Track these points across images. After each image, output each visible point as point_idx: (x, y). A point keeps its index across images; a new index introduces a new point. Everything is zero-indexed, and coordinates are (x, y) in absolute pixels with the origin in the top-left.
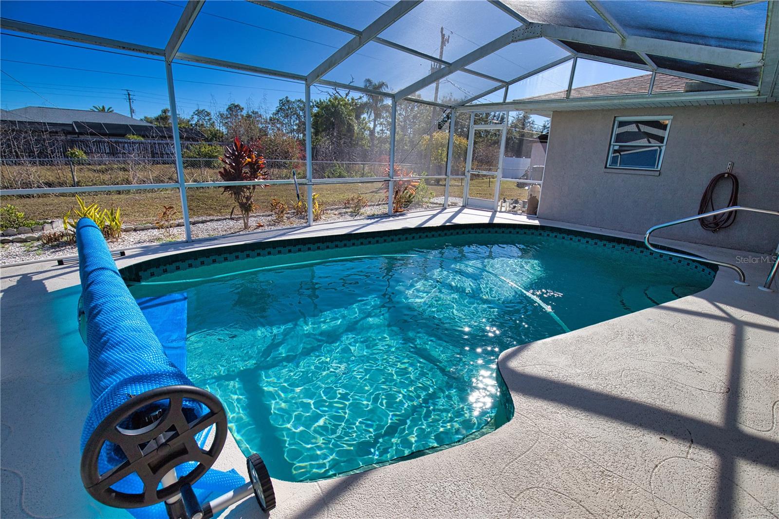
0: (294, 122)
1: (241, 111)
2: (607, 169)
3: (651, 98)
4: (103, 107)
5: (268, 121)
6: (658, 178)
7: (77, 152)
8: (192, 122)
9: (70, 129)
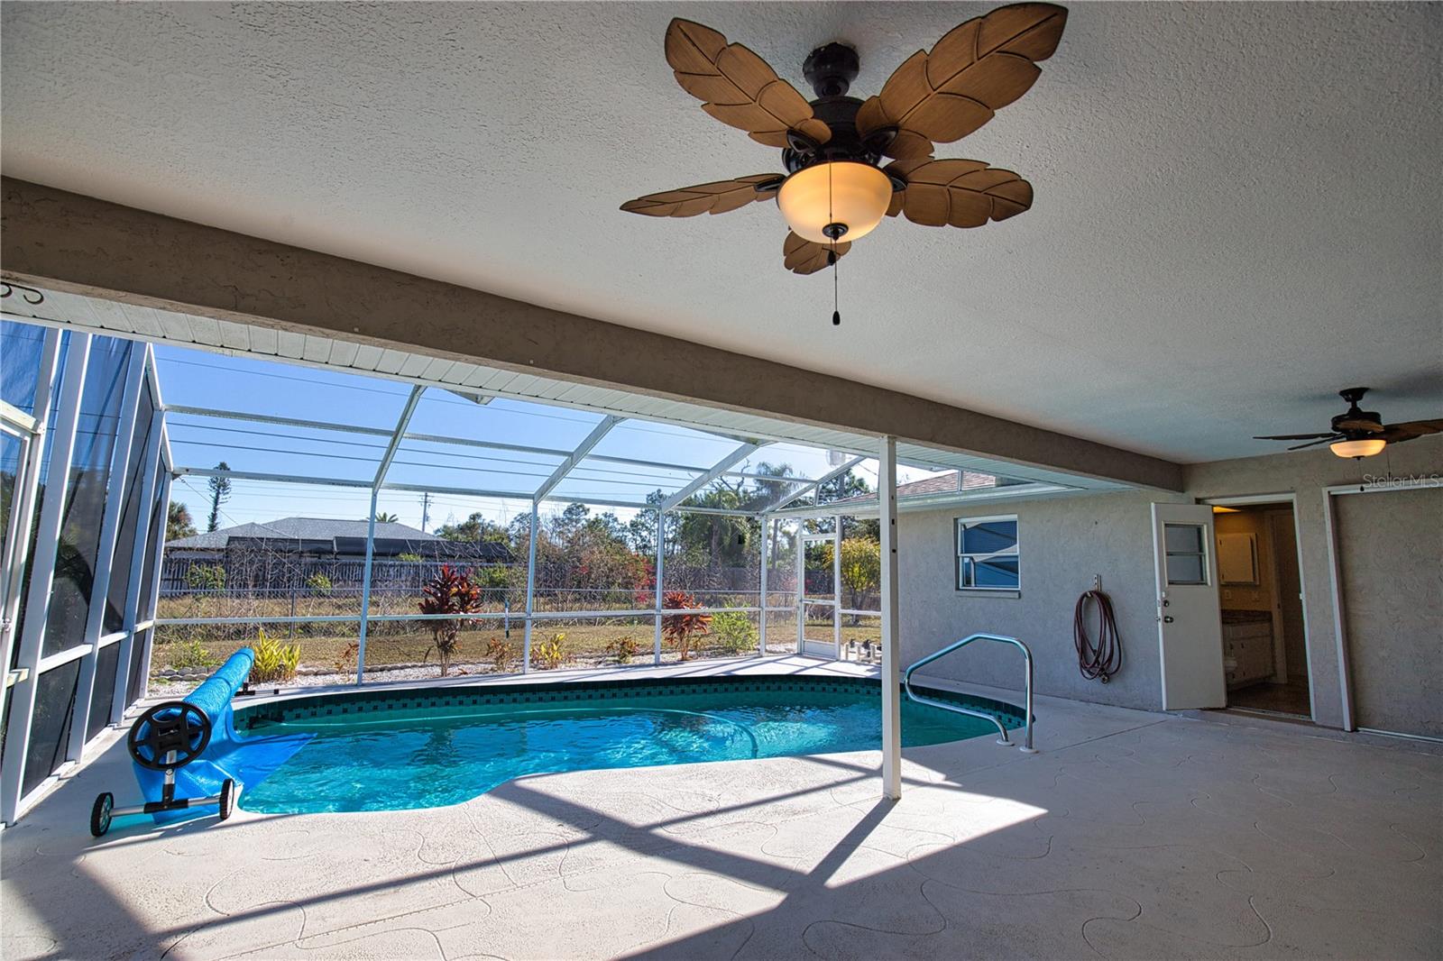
0: (669, 527)
1: (586, 514)
2: (959, 592)
3: (962, 495)
4: (385, 515)
5: (629, 526)
6: (1021, 600)
7: (320, 579)
8: (510, 532)
9: (327, 547)
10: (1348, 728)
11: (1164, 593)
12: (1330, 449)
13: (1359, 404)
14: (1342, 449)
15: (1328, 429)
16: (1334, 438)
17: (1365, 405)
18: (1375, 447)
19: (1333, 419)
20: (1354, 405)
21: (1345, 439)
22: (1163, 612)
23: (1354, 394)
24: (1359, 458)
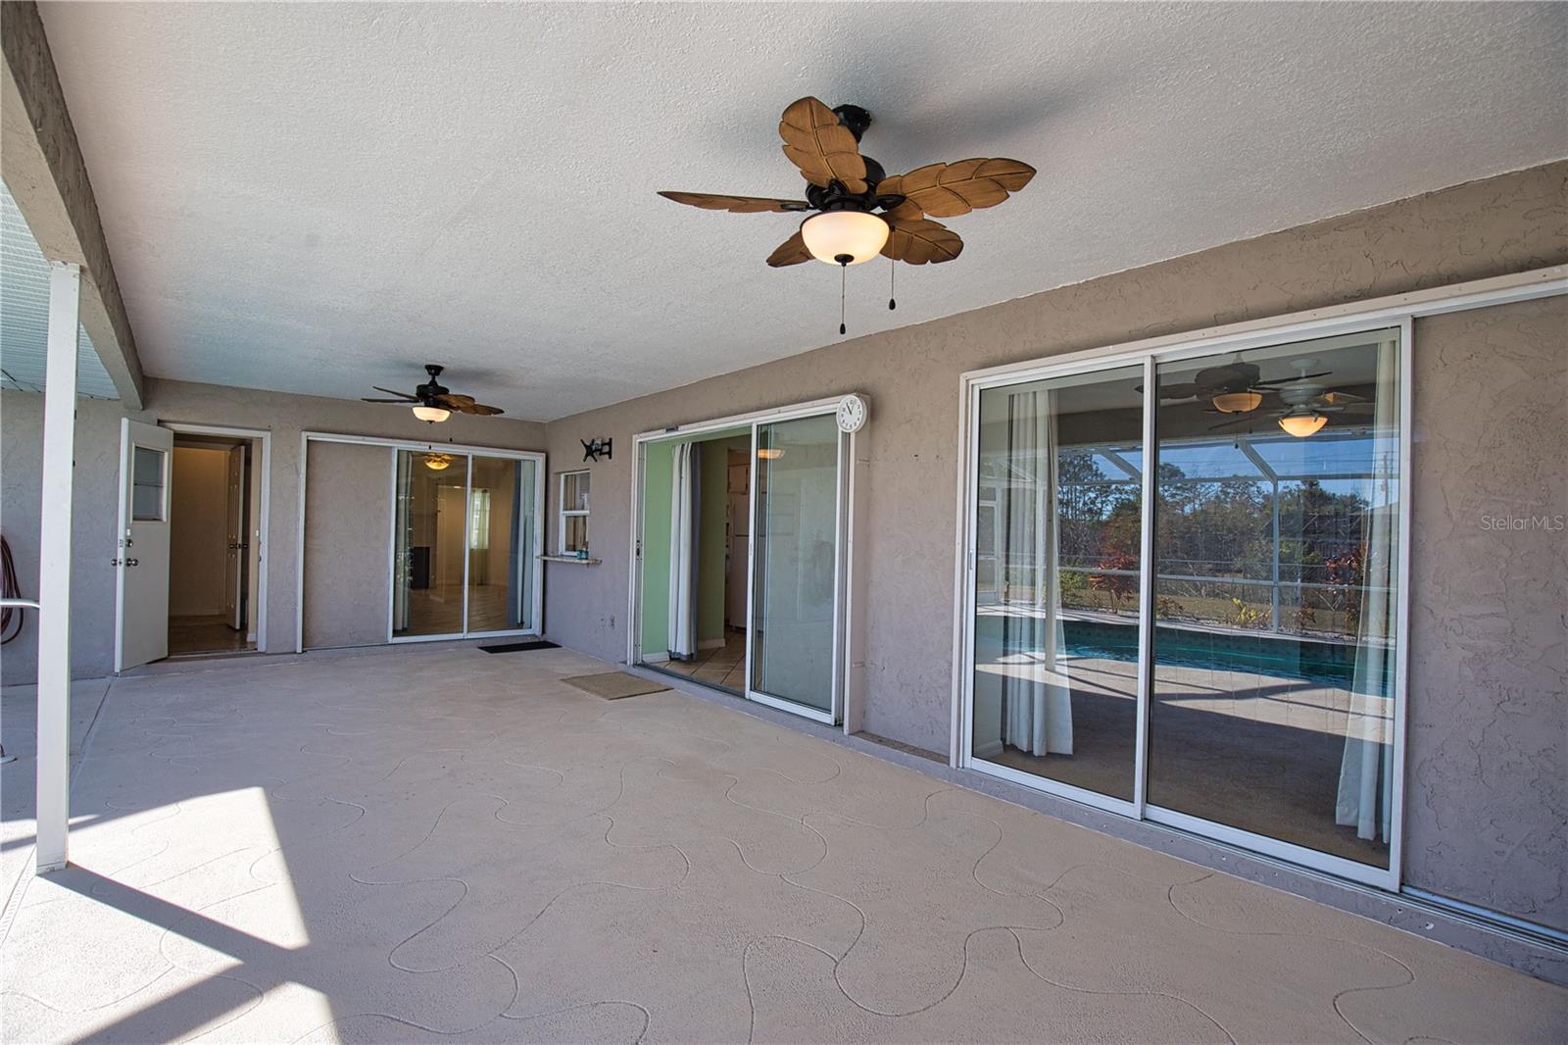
10: (299, 650)
11: (129, 531)
12: (412, 409)
13: (437, 379)
14: (423, 413)
15: (413, 393)
16: (415, 400)
17: (440, 382)
18: (441, 415)
19: (419, 387)
20: (434, 378)
21: (423, 404)
22: (126, 553)
23: (435, 370)
24: (431, 422)
